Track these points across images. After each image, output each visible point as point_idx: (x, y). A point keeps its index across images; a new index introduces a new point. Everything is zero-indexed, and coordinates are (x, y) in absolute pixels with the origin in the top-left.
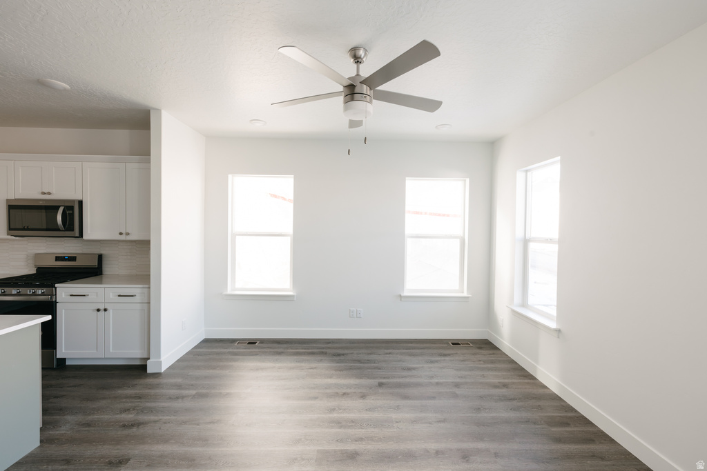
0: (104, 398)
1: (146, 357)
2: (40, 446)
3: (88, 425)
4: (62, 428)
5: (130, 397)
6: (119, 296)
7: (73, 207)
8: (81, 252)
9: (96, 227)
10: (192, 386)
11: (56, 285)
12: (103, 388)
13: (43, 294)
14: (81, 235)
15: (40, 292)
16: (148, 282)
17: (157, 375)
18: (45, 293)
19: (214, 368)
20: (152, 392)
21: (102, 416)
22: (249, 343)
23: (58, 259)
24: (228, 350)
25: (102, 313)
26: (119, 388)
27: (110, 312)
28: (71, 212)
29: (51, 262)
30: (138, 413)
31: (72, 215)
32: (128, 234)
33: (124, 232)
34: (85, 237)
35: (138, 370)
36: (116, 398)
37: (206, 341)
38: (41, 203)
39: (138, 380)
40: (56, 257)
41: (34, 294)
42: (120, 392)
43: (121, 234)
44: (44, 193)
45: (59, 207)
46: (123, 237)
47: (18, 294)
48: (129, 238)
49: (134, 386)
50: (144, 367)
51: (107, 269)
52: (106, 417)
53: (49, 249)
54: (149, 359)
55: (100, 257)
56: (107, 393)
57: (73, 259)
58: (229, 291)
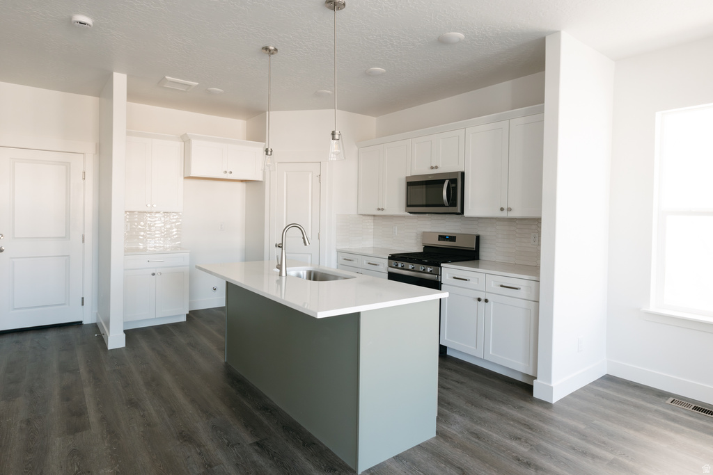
0: (489, 410)
1: (531, 374)
2: (436, 438)
3: (478, 436)
4: (452, 427)
5: (518, 421)
6: (502, 286)
7: (456, 179)
8: (460, 232)
9: (477, 202)
10: (603, 445)
11: (442, 265)
12: (487, 396)
13: (431, 273)
14: (462, 212)
15: (429, 270)
16: (538, 274)
17: (546, 405)
18: (433, 272)
19: (638, 429)
20: (546, 427)
21: (490, 433)
22: (695, 408)
23: (442, 238)
24: (655, 407)
25: (482, 303)
26: (503, 403)
27: (491, 303)
28: (454, 185)
29: (435, 242)
30: (531, 449)
31: (455, 189)
32: (509, 210)
33: (505, 207)
34: (466, 214)
35: (524, 388)
36: (502, 415)
37: (609, 379)
38: (430, 178)
39: (524, 402)
40: (439, 236)
41: (424, 271)
42: (504, 409)
43: (502, 209)
44: (432, 168)
45: (445, 180)
46: (504, 214)
47: (413, 270)
48: (511, 215)
49: (520, 408)
50: (529, 389)
51: (484, 254)
52: (495, 435)
53: (433, 227)
54: (536, 378)
55: (478, 238)
56: (491, 404)
57: (452, 238)
58: (653, 308)
